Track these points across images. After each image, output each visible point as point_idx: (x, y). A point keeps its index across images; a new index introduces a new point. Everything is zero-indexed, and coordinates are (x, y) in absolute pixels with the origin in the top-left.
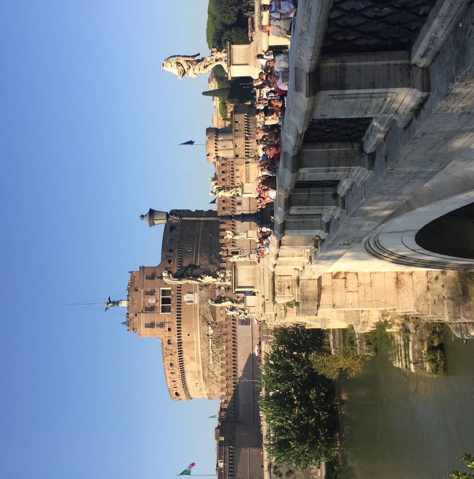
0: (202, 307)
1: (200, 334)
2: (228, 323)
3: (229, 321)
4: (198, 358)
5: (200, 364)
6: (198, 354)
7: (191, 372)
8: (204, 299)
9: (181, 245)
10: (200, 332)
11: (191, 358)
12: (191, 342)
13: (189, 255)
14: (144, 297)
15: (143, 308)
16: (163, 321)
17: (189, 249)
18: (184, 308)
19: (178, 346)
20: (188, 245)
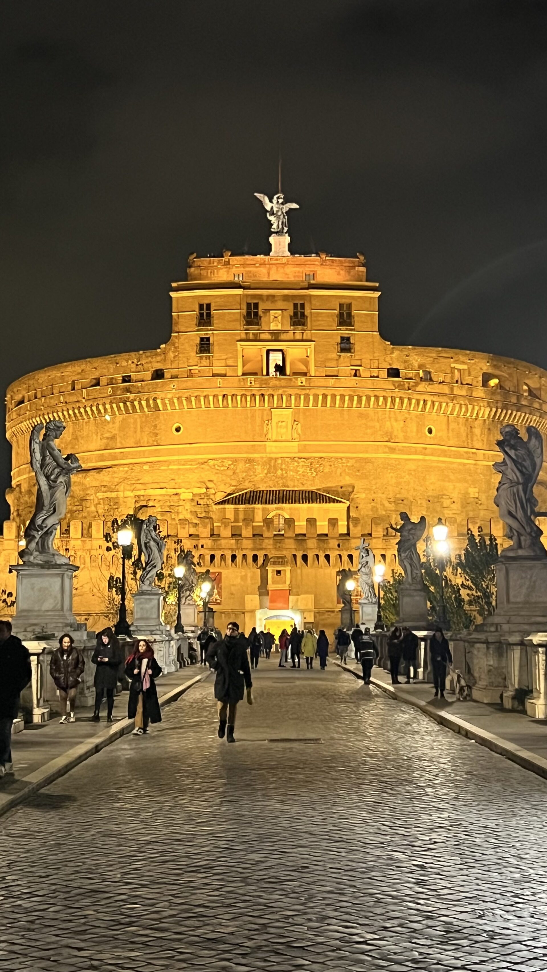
0: (259, 468)
1: (178, 462)
2: (201, 542)
3: (208, 543)
4: (116, 459)
5: (96, 462)
6: (124, 456)
7: (76, 438)
8: (279, 472)
9: (444, 405)
10: (186, 462)
11: (113, 438)
12: (156, 435)
13: (413, 427)
14: (286, 298)
15: (254, 296)
16: (217, 351)
17: (430, 431)
18: (253, 416)
19: (147, 400)
20: (444, 427)
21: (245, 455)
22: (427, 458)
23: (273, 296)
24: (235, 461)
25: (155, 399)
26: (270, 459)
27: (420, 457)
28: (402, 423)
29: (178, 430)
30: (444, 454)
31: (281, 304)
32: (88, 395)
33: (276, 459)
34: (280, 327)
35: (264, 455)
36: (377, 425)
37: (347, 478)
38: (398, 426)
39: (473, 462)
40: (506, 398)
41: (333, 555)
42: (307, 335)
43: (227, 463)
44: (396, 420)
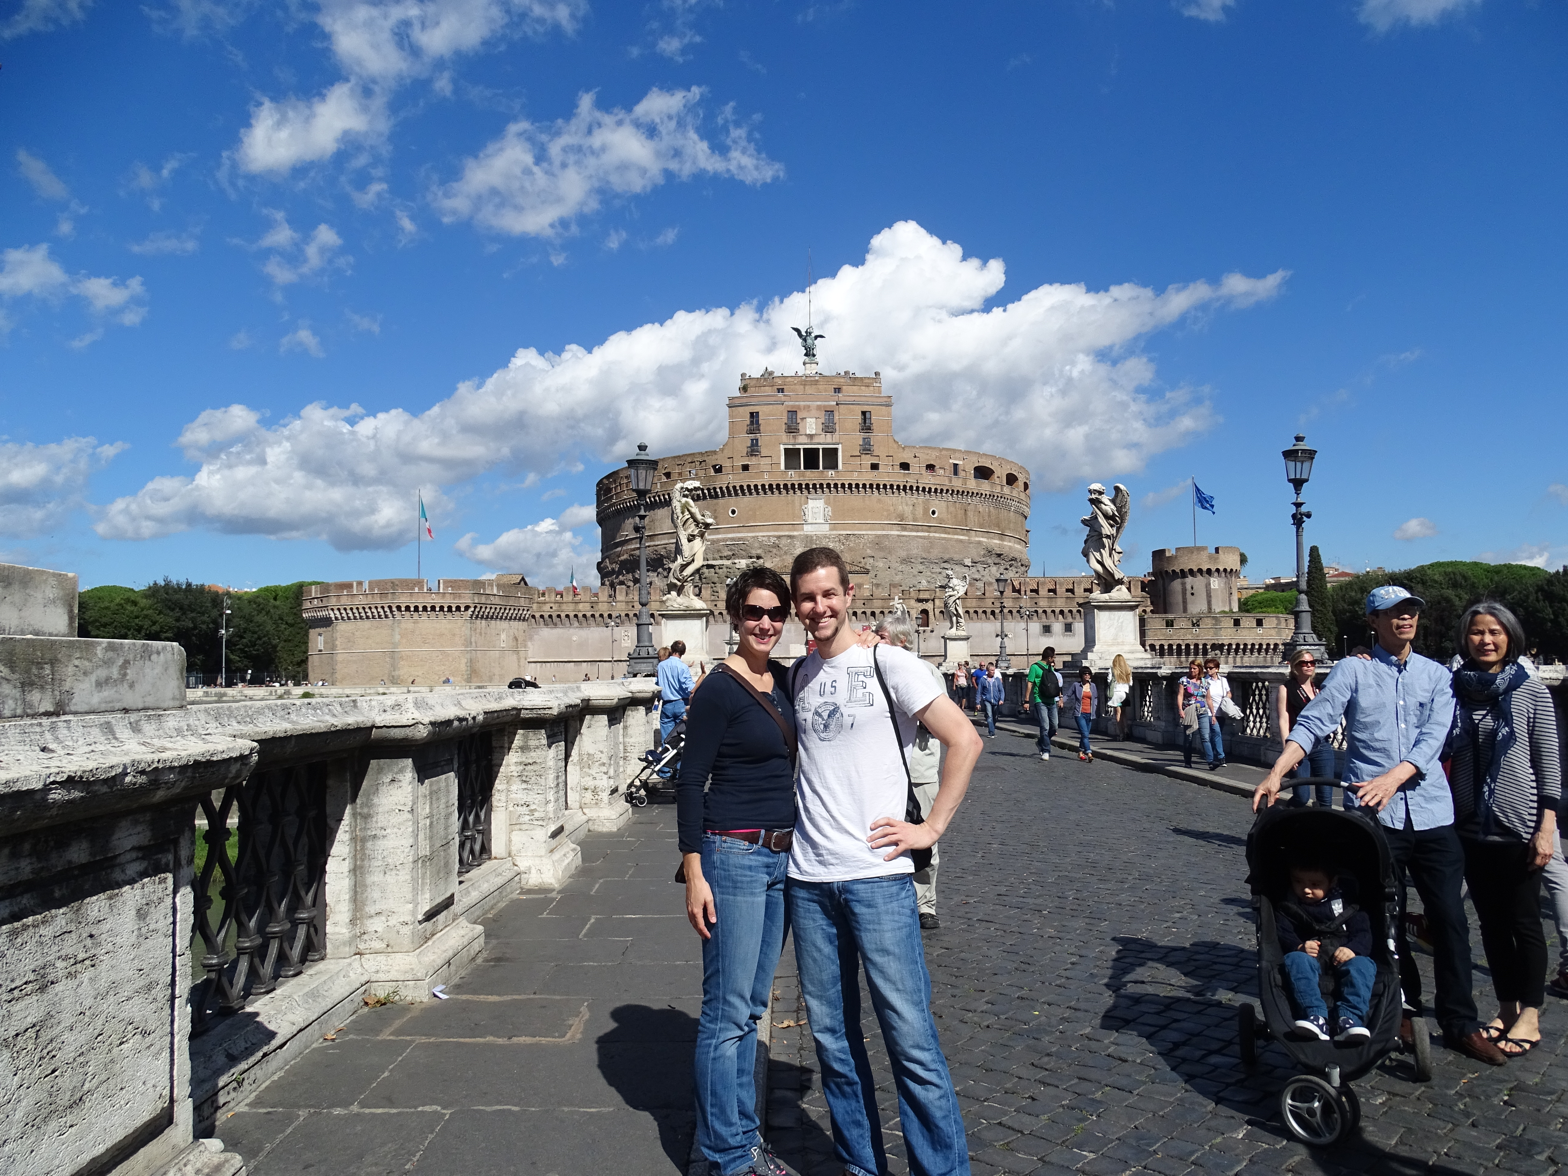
0: (798, 543)
1: (733, 539)
9: (944, 492)
13: (920, 511)
14: (819, 408)
15: (793, 406)
16: (764, 452)
17: (933, 512)
18: (793, 501)
19: (709, 490)
20: (944, 510)
21: (787, 533)
22: (932, 535)
23: (809, 406)
24: (779, 537)
25: (715, 489)
26: (807, 536)
27: (926, 534)
28: (911, 507)
29: (733, 512)
30: (945, 530)
31: (814, 412)
32: (661, 487)
33: (812, 537)
34: (814, 432)
35: (802, 533)
36: (892, 508)
37: (869, 551)
38: (908, 510)
39: (967, 538)
40: (992, 487)
41: (859, 612)
42: (836, 436)
43: (772, 540)
44: (907, 505)
